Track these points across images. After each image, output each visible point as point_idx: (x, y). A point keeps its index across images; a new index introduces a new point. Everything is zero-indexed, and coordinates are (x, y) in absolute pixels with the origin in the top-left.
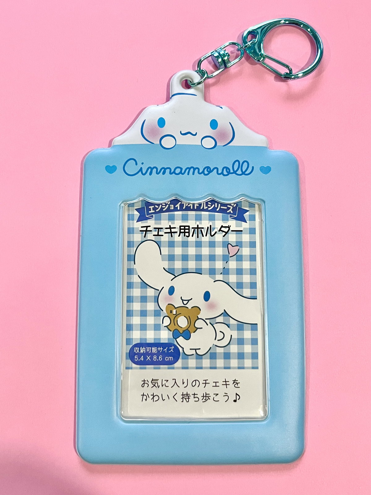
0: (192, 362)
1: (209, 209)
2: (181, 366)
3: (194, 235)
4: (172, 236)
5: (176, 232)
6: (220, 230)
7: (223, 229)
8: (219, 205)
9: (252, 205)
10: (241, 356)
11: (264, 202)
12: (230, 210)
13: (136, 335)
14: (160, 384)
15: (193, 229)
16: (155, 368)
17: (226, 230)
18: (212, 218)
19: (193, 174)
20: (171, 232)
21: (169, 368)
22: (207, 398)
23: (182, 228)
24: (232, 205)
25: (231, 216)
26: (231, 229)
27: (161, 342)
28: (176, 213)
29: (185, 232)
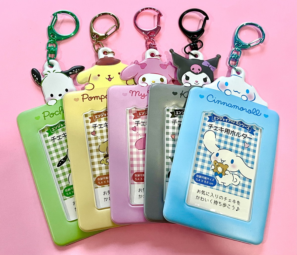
0: (221, 188)
1: (239, 125)
2: (216, 188)
3: (231, 134)
4: (222, 132)
5: (224, 131)
6: (242, 135)
7: (244, 135)
8: (244, 125)
9: (258, 129)
10: (243, 191)
11: (263, 129)
12: (248, 128)
13: (199, 170)
14: (205, 194)
15: (231, 132)
16: (204, 186)
17: (245, 136)
18: (240, 129)
19: (236, 108)
20: (221, 130)
21: (211, 188)
22: (225, 206)
23: (226, 129)
24: (249, 126)
25: (248, 131)
26: (247, 136)
27: (209, 175)
28: (225, 123)
29: (227, 132)
